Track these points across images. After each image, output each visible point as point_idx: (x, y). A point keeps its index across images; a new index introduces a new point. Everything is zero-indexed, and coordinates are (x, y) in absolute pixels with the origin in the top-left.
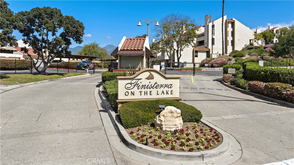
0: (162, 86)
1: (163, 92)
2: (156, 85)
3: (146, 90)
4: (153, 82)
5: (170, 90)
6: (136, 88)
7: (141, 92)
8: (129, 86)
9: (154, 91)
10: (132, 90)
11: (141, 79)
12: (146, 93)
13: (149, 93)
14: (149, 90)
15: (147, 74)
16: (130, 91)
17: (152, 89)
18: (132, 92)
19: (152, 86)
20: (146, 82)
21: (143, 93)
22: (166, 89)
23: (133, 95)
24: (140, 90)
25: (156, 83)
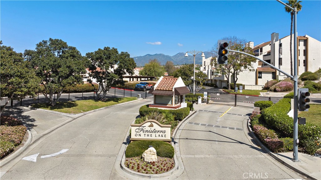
0: (158, 131)
1: (159, 135)
2: (155, 130)
3: (148, 133)
4: (152, 129)
5: (164, 134)
6: (142, 132)
7: (145, 134)
8: (138, 130)
9: (153, 134)
10: (140, 133)
11: (145, 126)
12: (148, 135)
13: (150, 135)
14: (150, 134)
15: (149, 124)
16: (138, 134)
17: (152, 133)
18: (139, 134)
19: (152, 131)
20: (149, 129)
21: (146, 135)
22: (162, 133)
23: (140, 136)
24: (144, 133)
25: (155, 129)
